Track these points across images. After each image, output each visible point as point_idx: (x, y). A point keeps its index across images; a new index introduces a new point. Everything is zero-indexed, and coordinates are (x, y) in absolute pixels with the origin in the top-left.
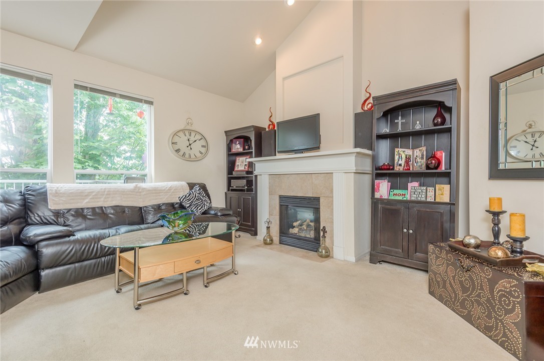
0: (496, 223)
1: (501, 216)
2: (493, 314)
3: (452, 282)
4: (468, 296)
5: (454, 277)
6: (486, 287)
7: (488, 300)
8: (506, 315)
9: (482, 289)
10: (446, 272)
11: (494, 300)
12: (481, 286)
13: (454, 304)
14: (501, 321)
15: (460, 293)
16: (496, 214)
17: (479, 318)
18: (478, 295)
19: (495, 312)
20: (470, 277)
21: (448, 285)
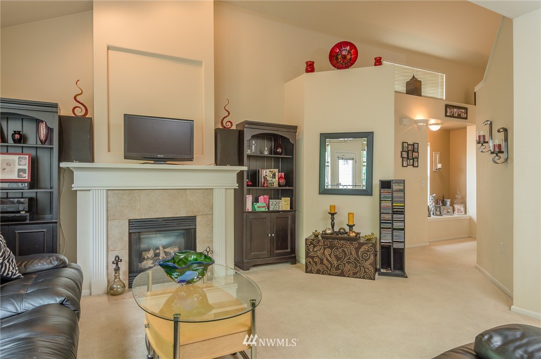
0: (333, 220)
1: (335, 216)
2: (358, 264)
3: (329, 258)
4: (342, 262)
5: (330, 255)
6: (354, 252)
7: (355, 259)
8: (365, 262)
9: (351, 254)
10: (323, 253)
11: (359, 257)
12: (351, 253)
13: (330, 270)
14: (362, 266)
15: (335, 262)
16: (333, 214)
17: (349, 270)
18: (349, 259)
19: (360, 263)
20: (343, 251)
21: (325, 261)
